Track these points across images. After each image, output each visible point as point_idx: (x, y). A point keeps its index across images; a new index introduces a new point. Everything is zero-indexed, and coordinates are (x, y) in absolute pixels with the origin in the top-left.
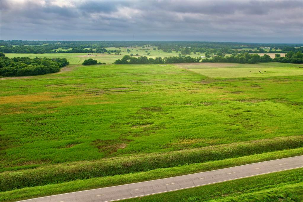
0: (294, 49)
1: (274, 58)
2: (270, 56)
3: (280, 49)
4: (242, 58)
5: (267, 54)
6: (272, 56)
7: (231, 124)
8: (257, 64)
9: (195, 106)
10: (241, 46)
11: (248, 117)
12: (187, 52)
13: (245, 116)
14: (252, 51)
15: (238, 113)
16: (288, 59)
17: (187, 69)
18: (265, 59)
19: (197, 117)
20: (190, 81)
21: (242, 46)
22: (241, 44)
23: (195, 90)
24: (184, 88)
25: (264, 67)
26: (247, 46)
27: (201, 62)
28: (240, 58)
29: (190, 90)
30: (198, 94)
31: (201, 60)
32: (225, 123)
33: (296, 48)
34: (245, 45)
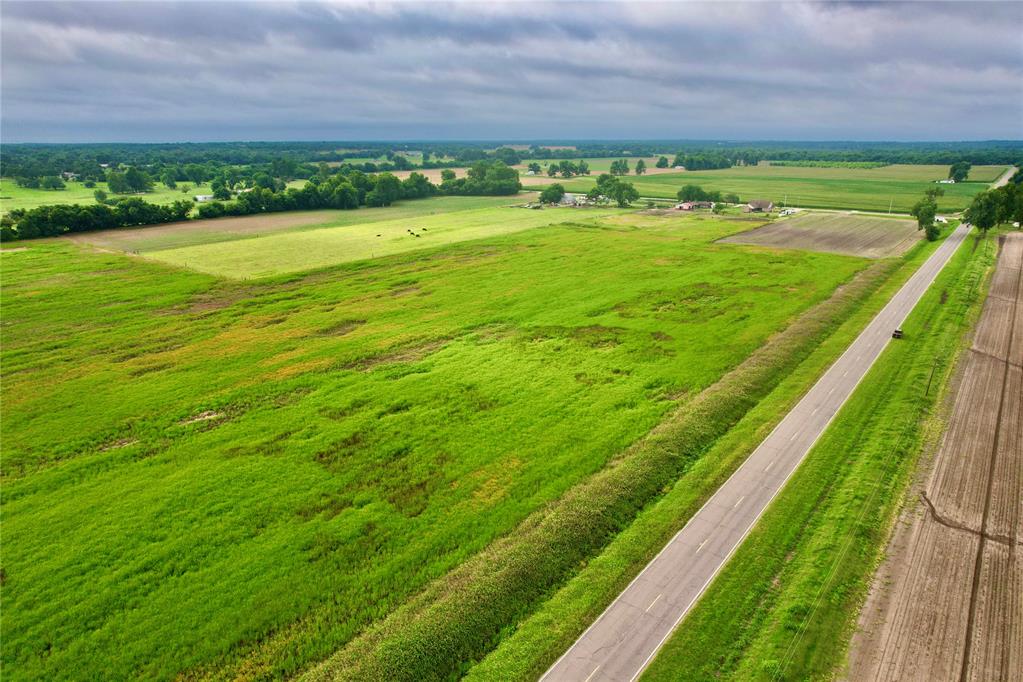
0: (484, 156)
1: (440, 184)
2: (427, 178)
3: (451, 155)
4: (343, 192)
5: (419, 172)
6: (435, 178)
7: (336, 507)
8: (395, 206)
9: (154, 446)
10: (338, 152)
11: (399, 444)
12: (137, 182)
13: (386, 442)
14: (373, 165)
15: (356, 434)
16: (478, 184)
17: (129, 255)
18: (416, 186)
19: (161, 513)
20: (136, 313)
21: (342, 152)
22: (338, 145)
23: (160, 350)
24: (103, 351)
25: (419, 215)
26: (356, 151)
27: (196, 218)
28: (338, 192)
29: (133, 356)
30: (172, 369)
31: (194, 212)
32: (305, 514)
33: (488, 152)
34: (350, 148)
